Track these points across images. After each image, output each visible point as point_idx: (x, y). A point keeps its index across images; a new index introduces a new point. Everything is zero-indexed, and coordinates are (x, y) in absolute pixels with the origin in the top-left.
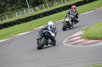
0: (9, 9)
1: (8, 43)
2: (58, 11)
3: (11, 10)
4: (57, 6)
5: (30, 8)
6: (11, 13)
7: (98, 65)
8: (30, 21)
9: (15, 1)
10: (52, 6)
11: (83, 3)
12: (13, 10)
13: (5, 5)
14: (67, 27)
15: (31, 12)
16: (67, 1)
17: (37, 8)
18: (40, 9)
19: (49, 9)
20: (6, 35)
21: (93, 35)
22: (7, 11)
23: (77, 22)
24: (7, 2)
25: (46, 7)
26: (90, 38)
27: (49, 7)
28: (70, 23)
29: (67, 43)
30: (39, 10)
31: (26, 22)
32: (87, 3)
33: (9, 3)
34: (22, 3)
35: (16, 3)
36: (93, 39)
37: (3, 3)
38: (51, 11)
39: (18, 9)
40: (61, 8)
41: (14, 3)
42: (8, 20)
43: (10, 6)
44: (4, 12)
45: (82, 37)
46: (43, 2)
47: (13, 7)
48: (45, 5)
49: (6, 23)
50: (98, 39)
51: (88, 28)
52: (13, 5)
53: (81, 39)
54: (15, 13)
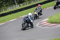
0: (5, 5)
4: (33, 3)
5: (17, 5)
6: (6, 8)
7: (57, 39)
8: (17, 12)
10: (30, 3)
11: (48, 2)
12: (7, 6)
13: (2, 3)
15: (17, 7)
16: (39, 1)
17: (21, 5)
18: (23, 5)
19: (28, 5)
20: (3, 21)
21: (54, 21)
24: (3, 1)
25: (26, 4)
26: (52, 23)
27: (28, 4)
28: (37, 15)
29: (39, 25)
30: (22, 6)
31: (15, 13)
32: (51, 2)
34: (12, 2)
36: (54, 23)
38: (29, 6)
39: (10, 5)
41: (8, 1)
42: (4, 12)
43: (5, 4)
44: (2, 7)
47: (7, 4)
48: (26, 3)
49: (3, 14)
50: (57, 23)
51: (51, 17)
52: (7, 3)
53: (47, 23)
54: (8, 8)
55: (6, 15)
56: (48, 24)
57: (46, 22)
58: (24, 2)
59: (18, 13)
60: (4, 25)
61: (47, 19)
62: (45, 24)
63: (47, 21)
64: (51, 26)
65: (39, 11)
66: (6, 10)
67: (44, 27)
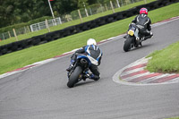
0: (19, 18)
1: (17, 79)
2: (104, 22)
3: (21, 21)
5: (56, 16)
6: (23, 26)
8: (56, 39)
9: (30, 5)
10: (94, 12)
12: (25, 20)
13: (12, 12)
14: (132, 45)
15: (56, 24)
17: (67, 16)
18: (74, 18)
19: (89, 18)
20: (12, 64)
22: (16, 22)
23: (148, 36)
24: (15, 7)
25: (83, 15)
26: (160, 71)
27: (89, 14)
29: (121, 78)
30: (71, 21)
31: (49, 41)
32: (156, 8)
33: (19, 7)
34: (42, 8)
35: (31, 8)
36: (166, 71)
37: (9, 8)
38: (92, 22)
40: (110, 16)
42: (17, 38)
43: (21, 13)
44: (10, 23)
45: (147, 67)
46: (79, 5)
47: (25, 15)
48: (82, 11)
49: (13, 44)
50: (176, 71)
53: (144, 71)
54: (29, 25)
55: (23, 48)
56: (148, 73)
57: (142, 69)
58: (76, 7)
60: (16, 78)
62: (138, 73)
63: (144, 65)
65: (141, 27)
66: (23, 33)
67: (135, 84)
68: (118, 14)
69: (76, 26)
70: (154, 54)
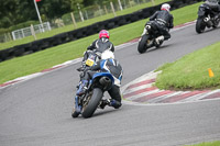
5: (44, 21)
8: (44, 48)
9: (11, 7)
10: (91, 16)
12: (6, 25)
15: (44, 30)
17: (57, 21)
18: (66, 23)
19: (84, 23)
21: (178, 81)
25: (78, 20)
26: (172, 87)
27: (85, 19)
29: (124, 97)
30: (62, 26)
31: (35, 51)
34: (26, 11)
35: (13, 10)
36: (179, 88)
38: (88, 28)
39: (16, 23)
40: (110, 21)
41: (9, 9)
45: (156, 84)
46: (72, 7)
47: (6, 19)
48: (77, 15)
50: (191, 88)
51: (168, 65)
52: (6, 15)
53: (153, 88)
54: (11, 32)
56: (157, 91)
57: (150, 85)
59: (47, 50)
61: (152, 75)
62: (145, 90)
63: (152, 81)
64: (168, 100)
66: (2, 42)
68: (121, 18)
69: (69, 33)
70: (164, 68)
